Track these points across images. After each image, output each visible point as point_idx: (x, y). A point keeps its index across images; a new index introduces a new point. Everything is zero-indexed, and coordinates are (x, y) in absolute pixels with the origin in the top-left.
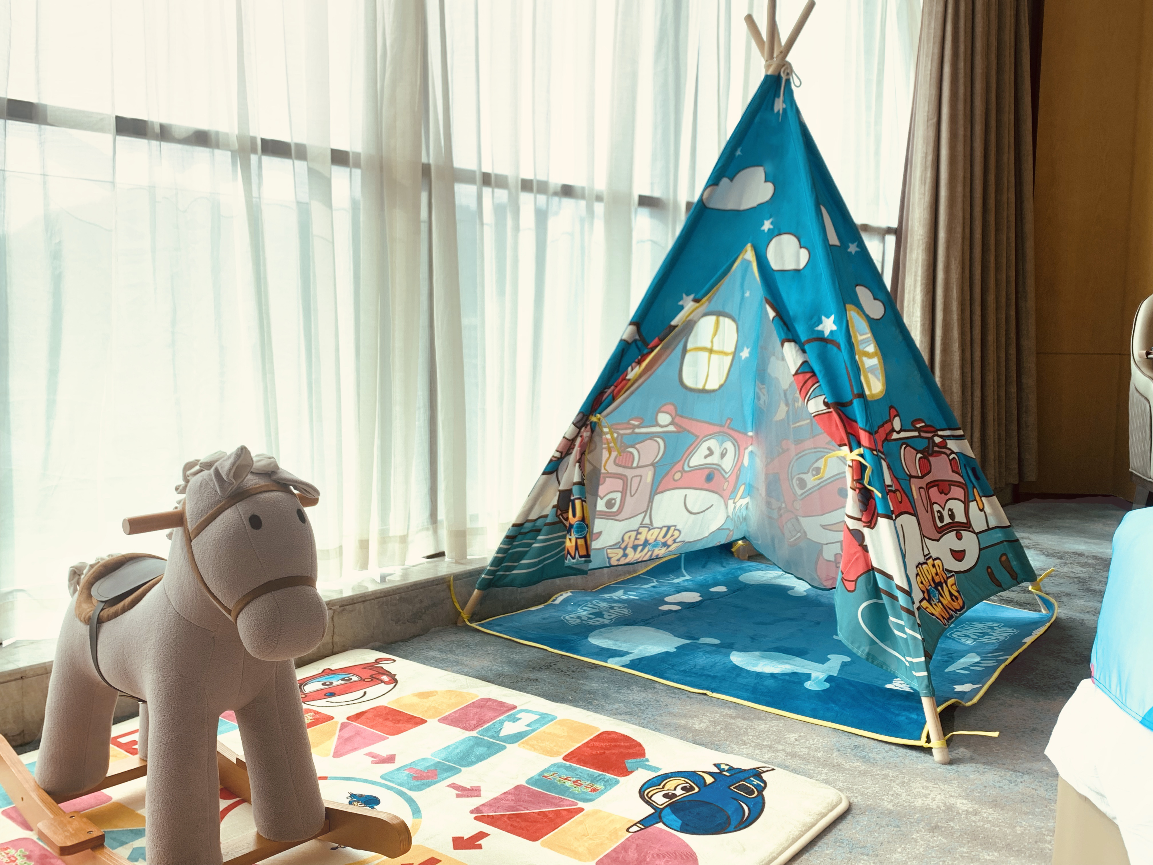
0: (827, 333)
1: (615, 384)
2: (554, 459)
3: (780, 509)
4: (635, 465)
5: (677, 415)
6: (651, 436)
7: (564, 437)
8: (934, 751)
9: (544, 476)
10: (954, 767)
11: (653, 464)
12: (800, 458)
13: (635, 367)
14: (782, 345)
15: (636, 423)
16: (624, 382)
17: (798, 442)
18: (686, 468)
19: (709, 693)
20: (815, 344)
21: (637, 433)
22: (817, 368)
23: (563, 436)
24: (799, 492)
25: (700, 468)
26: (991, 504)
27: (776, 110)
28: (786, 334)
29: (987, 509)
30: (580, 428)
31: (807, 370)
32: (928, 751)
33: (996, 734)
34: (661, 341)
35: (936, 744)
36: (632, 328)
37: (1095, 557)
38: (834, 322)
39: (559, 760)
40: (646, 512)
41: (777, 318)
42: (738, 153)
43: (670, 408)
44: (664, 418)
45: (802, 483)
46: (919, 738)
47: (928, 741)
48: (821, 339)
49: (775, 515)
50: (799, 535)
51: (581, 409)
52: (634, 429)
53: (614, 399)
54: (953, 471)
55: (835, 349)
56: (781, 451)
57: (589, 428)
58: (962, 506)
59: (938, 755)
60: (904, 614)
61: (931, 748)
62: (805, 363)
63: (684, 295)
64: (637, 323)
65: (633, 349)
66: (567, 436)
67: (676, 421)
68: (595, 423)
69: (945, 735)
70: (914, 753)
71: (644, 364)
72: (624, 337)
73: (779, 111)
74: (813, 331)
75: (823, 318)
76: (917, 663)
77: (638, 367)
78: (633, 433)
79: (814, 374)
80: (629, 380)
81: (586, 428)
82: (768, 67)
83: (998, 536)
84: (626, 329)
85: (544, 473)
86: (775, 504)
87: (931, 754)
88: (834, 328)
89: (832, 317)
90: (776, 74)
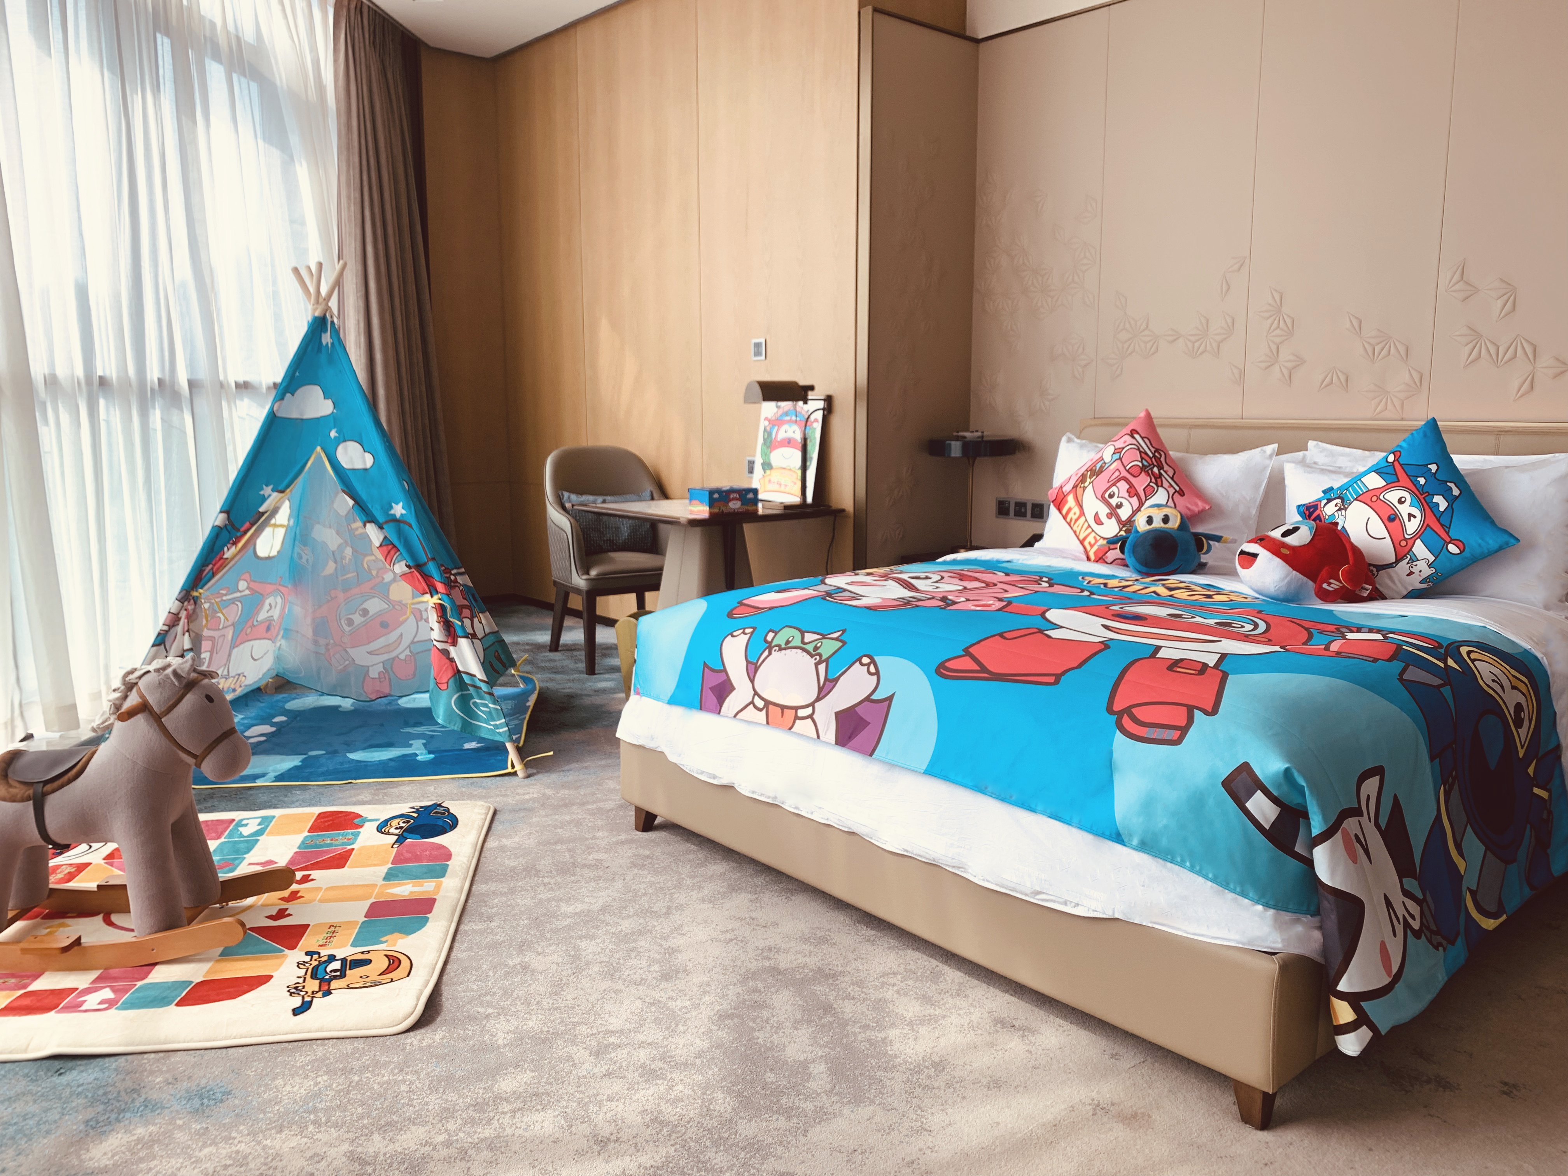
0: (398, 516)
1: (213, 563)
2: (162, 632)
3: (327, 645)
4: (221, 627)
5: (251, 580)
6: (233, 601)
7: (169, 612)
8: (518, 773)
9: (155, 648)
10: (532, 778)
11: (233, 625)
12: (348, 602)
13: (231, 547)
14: (365, 526)
15: (224, 592)
16: (222, 561)
17: (346, 590)
18: (255, 623)
19: (353, 781)
20: (392, 524)
21: (224, 601)
22: (396, 542)
23: (168, 610)
24: (347, 629)
25: (263, 622)
26: (486, 618)
27: (324, 343)
28: (366, 517)
29: (483, 621)
30: (183, 603)
31: (388, 543)
32: (515, 774)
33: (551, 753)
34: (252, 525)
35: (518, 767)
36: (223, 516)
37: (528, 644)
38: (403, 508)
39: (307, 834)
40: (225, 665)
41: (356, 506)
42: (297, 374)
43: (247, 576)
44: (242, 585)
45: (350, 622)
46: (507, 768)
47: (513, 766)
48: (394, 520)
49: (323, 650)
50: (347, 662)
51: (184, 585)
52: (222, 597)
53: (214, 575)
54: (463, 598)
55: (407, 527)
56: (329, 598)
57: (192, 601)
58: (469, 621)
59: (521, 774)
60: (487, 696)
61: (516, 771)
62: (385, 538)
63: (264, 486)
64: (228, 510)
65: (225, 533)
66: (171, 611)
67: (250, 586)
68: (197, 597)
69: (523, 761)
70: (506, 778)
71: (240, 545)
72: (217, 523)
73: (327, 344)
74: (388, 515)
75: (393, 505)
76: (501, 724)
77: (234, 547)
78: (222, 600)
79: (394, 546)
80: (227, 559)
81: (189, 602)
82: (315, 310)
83: (492, 639)
84: (217, 517)
85: (153, 646)
86: (322, 641)
87: (517, 775)
88: (404, 512)
89: (401, 504)
90: (322, 315)
